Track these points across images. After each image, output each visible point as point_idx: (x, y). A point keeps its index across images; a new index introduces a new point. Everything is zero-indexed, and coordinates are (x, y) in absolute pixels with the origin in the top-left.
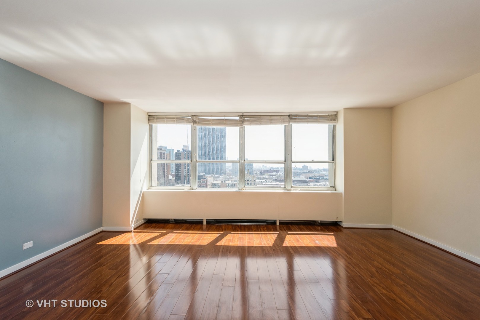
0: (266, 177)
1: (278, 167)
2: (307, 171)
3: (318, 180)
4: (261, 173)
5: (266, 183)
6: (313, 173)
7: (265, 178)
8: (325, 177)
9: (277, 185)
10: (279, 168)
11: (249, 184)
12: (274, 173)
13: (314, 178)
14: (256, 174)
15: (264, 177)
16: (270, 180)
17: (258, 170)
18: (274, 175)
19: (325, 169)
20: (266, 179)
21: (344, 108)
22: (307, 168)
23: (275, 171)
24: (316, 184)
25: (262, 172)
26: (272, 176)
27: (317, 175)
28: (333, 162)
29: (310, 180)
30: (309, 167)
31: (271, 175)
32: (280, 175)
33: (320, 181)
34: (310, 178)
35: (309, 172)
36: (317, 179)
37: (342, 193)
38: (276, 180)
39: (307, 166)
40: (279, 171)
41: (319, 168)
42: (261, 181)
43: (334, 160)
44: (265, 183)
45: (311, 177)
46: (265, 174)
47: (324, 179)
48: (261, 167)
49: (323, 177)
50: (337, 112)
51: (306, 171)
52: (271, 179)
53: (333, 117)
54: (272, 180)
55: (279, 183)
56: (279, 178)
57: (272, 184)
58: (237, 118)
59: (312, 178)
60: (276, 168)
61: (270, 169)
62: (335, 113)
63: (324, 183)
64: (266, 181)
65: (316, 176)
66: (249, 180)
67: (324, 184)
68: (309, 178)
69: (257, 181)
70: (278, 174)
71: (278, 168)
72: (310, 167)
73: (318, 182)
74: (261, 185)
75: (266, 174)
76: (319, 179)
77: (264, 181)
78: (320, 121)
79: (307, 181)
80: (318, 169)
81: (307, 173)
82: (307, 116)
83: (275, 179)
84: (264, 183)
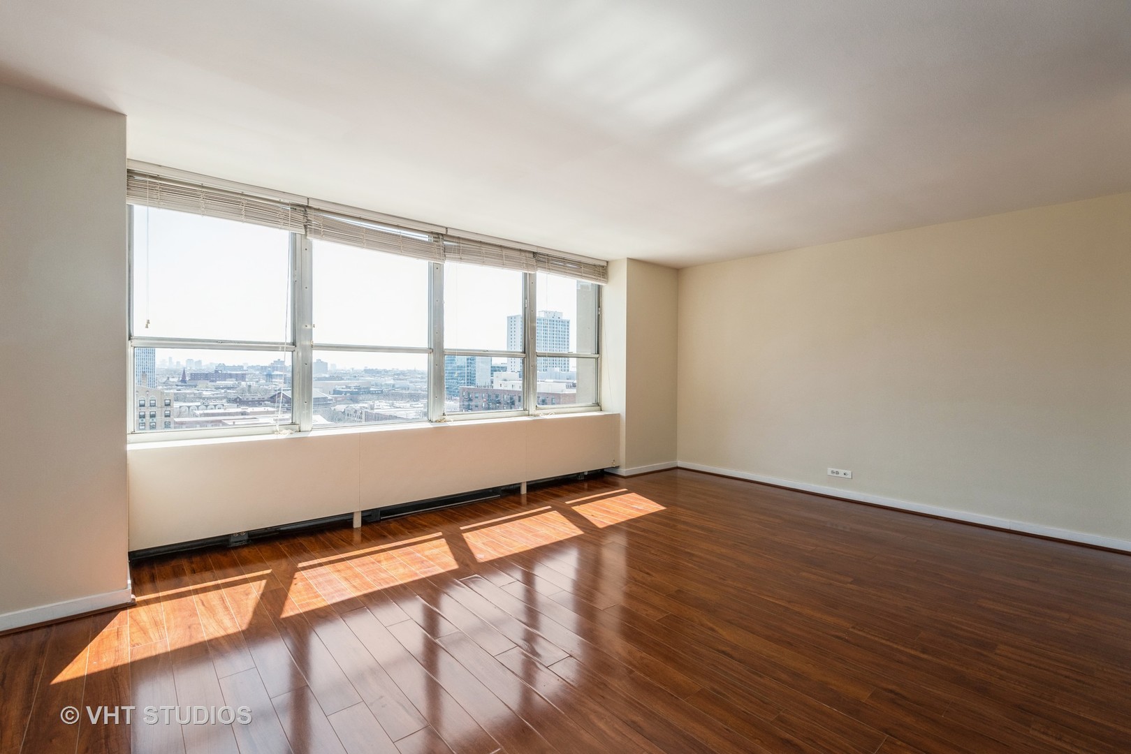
0: (205, 393)
1: (241, 364)
2: (327, 376)
3: (355, 396)
4: (184, 381)
5: (206, 412)
6: (342, 379)
7: (200, 397)
8: (371, 389)
9: (243, 414)
10: (245, 368)
11: (148, 417)
12: (229, 382)
13: (346, 392)
14: (165, 383)
15: (195, 394)
16: (218, 402)
17: (172, 373)
18: (229, 388)
19: (369, 370)
20: (204, 399)
21: (628, 258)
22: (327, 368)
23: (231, 376)
24: (352, 405)
25: (187, 379)
26: (223, 391)
27: (354, 384)
28: (597, 356)
29: (336, 398)
30: (329, 366)
31: (219, 388)
32: (250, 386)
33: (360, 398)
34: (336, 392)
35: (332, 378)
36: (352, 393)
37: (619, 415)
38: (238, 401)
39: (327, 364)
40: (245, 374)
41: (355, 369)
42: (189, 407)
43: (598, 353)
44: (201, 412)
45: (338, 388)
46: (200, 386)
47: (369, 392)
48: (183, 363)
49: (368, 388)
50: (607, 262)
51: (323, 375)
52: (221, 399)
53: (600, 270)
54: (224, 401)
55: (250, 410)
56: (248, 396)
57: (226, 411)
58: (425, 238)
59: (339, 393)
60: (234, 368)
61: (216, 372)
62: (605, 264)
63: (371, 403)
64: (207, 406)
65: (350, 388)
66: (147, 404)
67: (371, 405)
68: (332, 392)
69: (176, 405)
70: (243, 383)
71: (242, 367)
72: (332, 365)
73: (357, 402)
74: (188, 416)
75: (201, 384)
76: (357, 393)
77: (198, 407)
78: (583, 275)
79: (330, 400)
80: (353, 369)
81: (326, 379)
82: (564, 260)
83: (236, 399)
84: (198, 412)
